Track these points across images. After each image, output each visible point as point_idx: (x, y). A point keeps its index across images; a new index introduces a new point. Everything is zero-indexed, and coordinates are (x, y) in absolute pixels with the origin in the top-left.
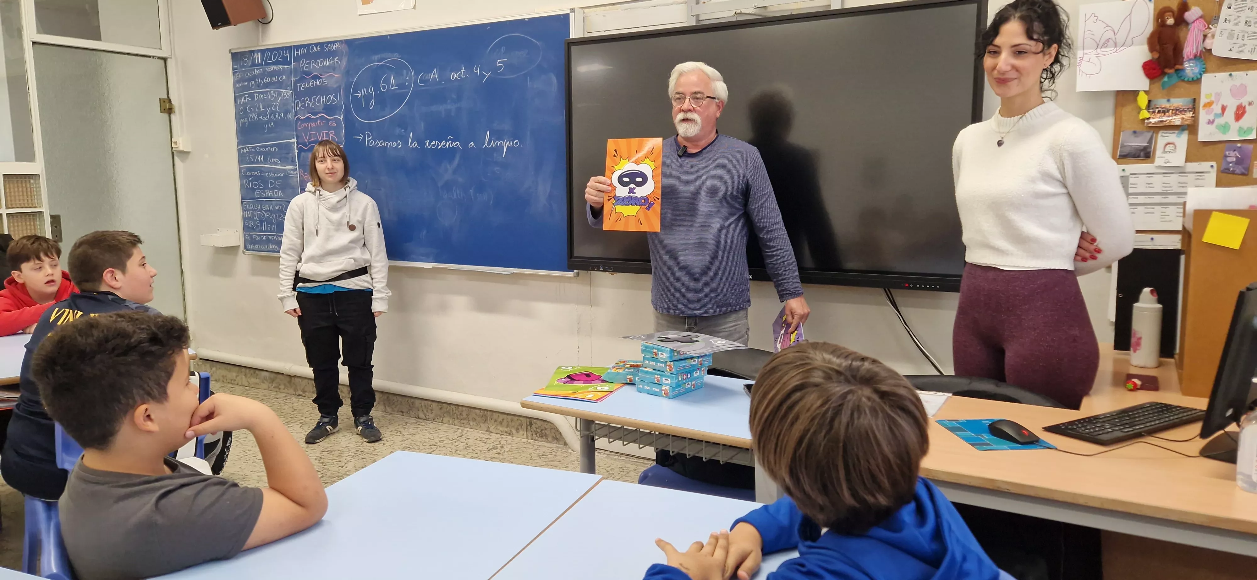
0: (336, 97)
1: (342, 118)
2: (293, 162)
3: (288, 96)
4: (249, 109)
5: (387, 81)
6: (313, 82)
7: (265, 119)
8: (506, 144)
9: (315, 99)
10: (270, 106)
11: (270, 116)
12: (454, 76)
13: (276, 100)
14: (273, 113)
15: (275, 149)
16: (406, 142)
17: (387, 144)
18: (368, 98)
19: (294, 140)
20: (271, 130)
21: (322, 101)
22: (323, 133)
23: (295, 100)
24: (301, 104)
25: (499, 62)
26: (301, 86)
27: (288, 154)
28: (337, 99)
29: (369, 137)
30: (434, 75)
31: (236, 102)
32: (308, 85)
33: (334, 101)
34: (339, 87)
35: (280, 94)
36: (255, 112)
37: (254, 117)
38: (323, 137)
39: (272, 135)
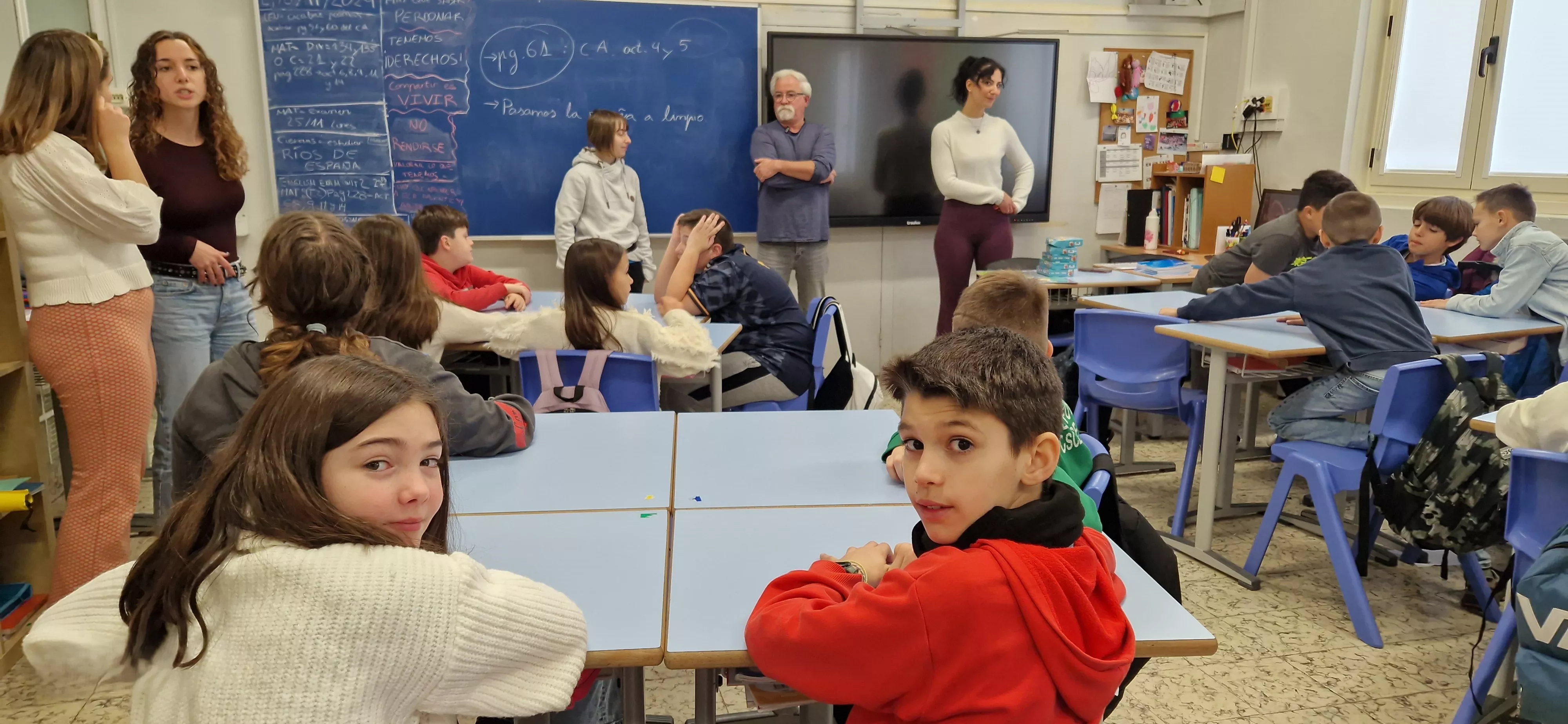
0: (457, 57)
1: (465, 81)
2: (380, 128)
4: (295, 60)
5: (537, 47)
6: (417, 37)
8: (688, 119)
9: (420, 58)
12: (628, 50)
13: (348, 53)
15: (345, 112)
16: (562, 111)
17: (535, 114)
18: (507, 64)
20: (337, 89)
21: (431, 60)
22: (434, 98)
25: (682, 42)
28: (458, 59)
29: (508, 104)
30: (602, 46)
32: (408, 40)
33: (452, 61)
34: (463, 47)
35: (357, 46)
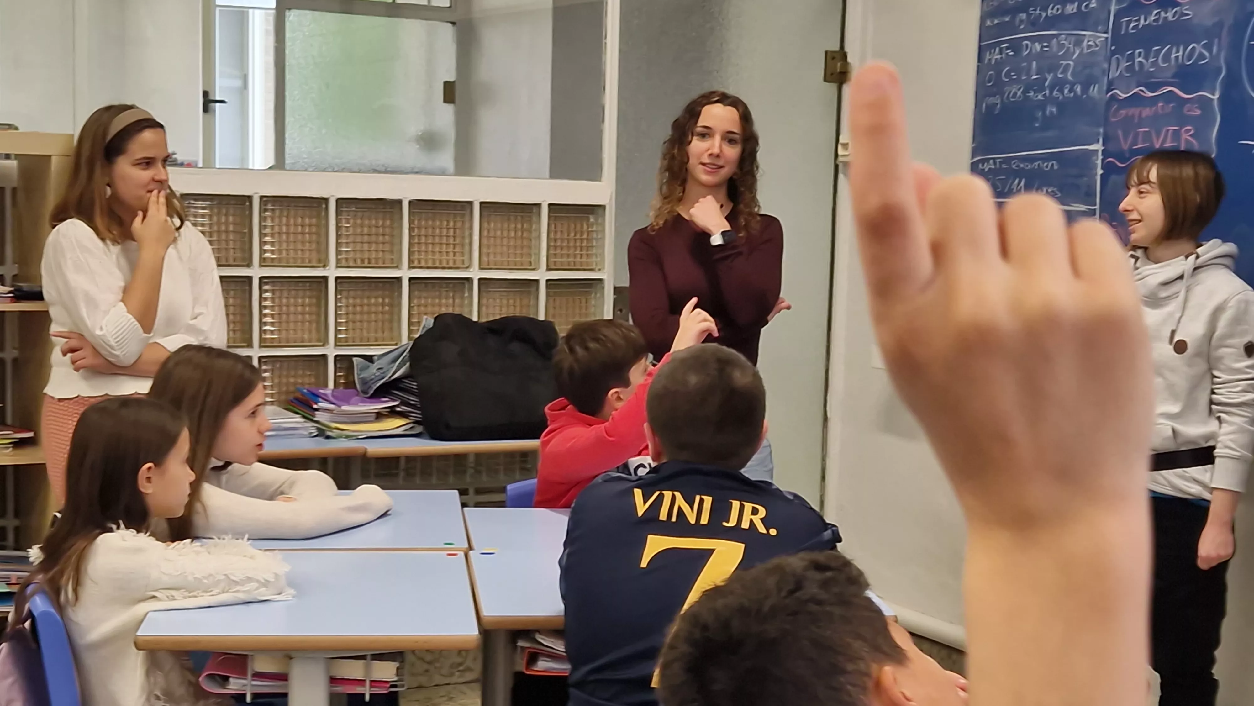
1: (1217, 96)
2: (1089, 195)
3: (1097, 46)
4: (1008, 74)
6: (1158, 13)
7: (1040, 97)
9: (1157, 54)
10: (1053, 69)
11: (1051, 92)
13: (1067, 55)
14: (1059, 84)
15: (1053, 165)
19: (1098, 147)
20: (1048, 123)
21: (1173, 56)
22: (1167, 132)
23: (1113, 53)
24: (1124, 64)
26: (1129, 22)
27: (1081, 176)
28: (1211, 52)
31: (980, 59)
32: (1145, 21)
33: (1202, 57)
35: (1079, 41)
36: (1018, 81)
37: (1015, 94)
38: (1164, 141)
39: (1050, 134)
